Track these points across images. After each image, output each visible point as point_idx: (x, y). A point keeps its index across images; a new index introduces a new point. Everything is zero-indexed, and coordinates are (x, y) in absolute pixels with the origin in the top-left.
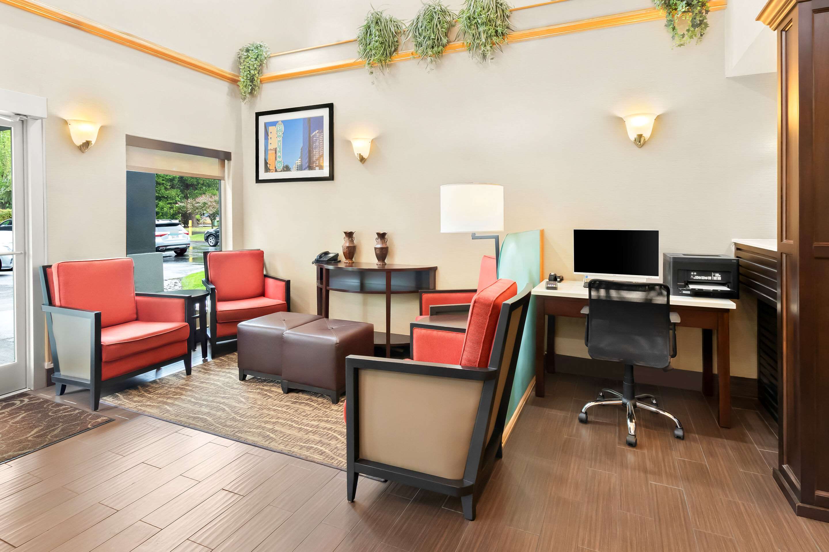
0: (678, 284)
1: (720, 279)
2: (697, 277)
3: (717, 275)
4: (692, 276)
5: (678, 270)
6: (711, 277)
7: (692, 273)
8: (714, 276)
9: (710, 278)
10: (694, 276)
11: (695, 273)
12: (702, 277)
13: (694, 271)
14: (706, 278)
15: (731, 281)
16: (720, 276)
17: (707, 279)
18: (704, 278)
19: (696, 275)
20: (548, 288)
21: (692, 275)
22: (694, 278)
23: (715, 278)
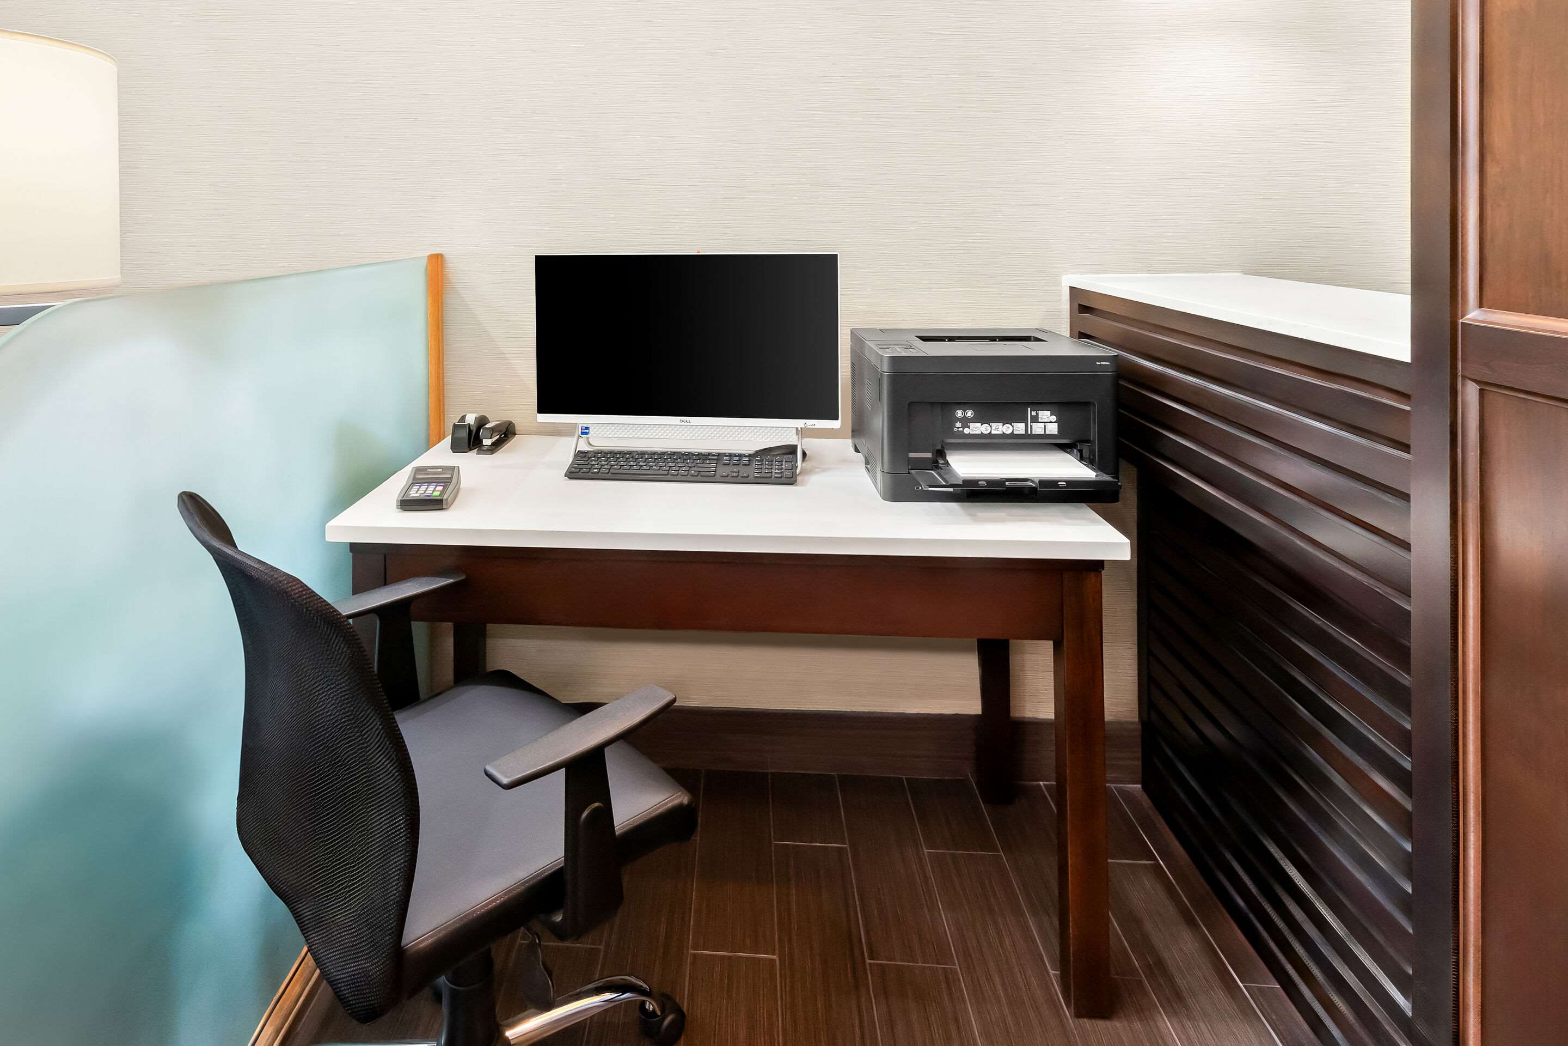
0: (912, 455)
1: (1053, 429)
2: (977, 428)
3: (1045, 415)
4: (958, 425)
5: (911, 404)
6: (1023, 425)
7: (959, 414)
8: (1035, 419)
9: (1020, 428)
10: (966, 422)
11: (970, 414)
12: (994, 425)
13: (964, 405)
14: (1006, 429)
15: (1094, 433)
16: (1054, 418)
17: (1009, 432)
18: (999, 428)
19: (974, 420)
20: (408, 504)
21: (960, 420)
22: (966, 431)
23: (1038, 429)
